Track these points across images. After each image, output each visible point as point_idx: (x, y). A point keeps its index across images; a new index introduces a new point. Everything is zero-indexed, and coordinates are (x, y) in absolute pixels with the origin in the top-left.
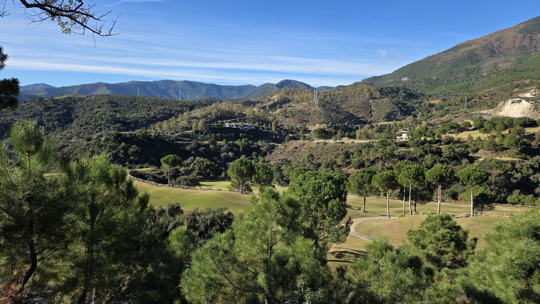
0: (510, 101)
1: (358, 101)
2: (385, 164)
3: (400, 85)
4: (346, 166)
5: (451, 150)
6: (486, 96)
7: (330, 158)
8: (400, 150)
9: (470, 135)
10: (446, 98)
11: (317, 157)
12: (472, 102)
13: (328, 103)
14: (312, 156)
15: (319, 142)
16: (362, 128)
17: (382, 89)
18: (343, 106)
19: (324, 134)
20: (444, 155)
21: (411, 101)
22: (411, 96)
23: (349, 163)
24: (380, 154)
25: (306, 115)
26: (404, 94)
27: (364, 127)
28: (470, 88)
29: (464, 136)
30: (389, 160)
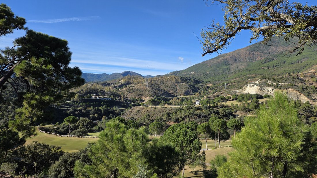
0: (249, 85)
1: (169, 84)
2: (190, 119)
3: (191, 76)
4: (169, 121)
5: (224, 111)
6: (235, 83)
7: (159, 116)
8: (198, 111)
9: (232, 103)
10: (215, 83)
11: (151, 116)
12: (228, 86)
13: (153, 85)
14: (149, 115)
15: (152, 107)
16: (172, 99)
17: (182, 78)
18: (161, 87)
19: (154, 102)
20: (221, 114)
21: (197, 85)
22: (197, 82)
23: (170, 119)
24: (187, 113)
25: (141, 91)
26: (194, 81)
27: (174, 99)
28: (226, 78)
29: (229, 103)
30: (192, 117)
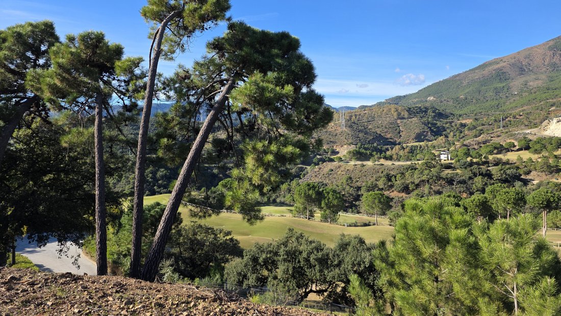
0: (555, 120)
1: (386, 121)
2: (432, 187)
3: (428, 105)
4: (389, 190)
5: (502, 172)
6: (521, 116)
7: (370, 181)
8: (447, 172)
9: (519, 156)
10: (478, 117)
11: (355, 180)
12: (507, 122)
13: (354, 123)
14: (350, 178)
15: (356, 164)
16: (392, 149)
17: (410, 109)
18: (370, 127)
19: (360, 155)
20: (495, 177)
21: (441, 121)
22: (440, 115)
23: (392, 186)
24: (425, 176)
25: (332, 135)
26: (433, 114)
27: (394, 148)
28: (501, 107)
29: (512, 156)
30: (436, 183)
